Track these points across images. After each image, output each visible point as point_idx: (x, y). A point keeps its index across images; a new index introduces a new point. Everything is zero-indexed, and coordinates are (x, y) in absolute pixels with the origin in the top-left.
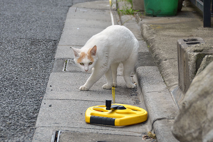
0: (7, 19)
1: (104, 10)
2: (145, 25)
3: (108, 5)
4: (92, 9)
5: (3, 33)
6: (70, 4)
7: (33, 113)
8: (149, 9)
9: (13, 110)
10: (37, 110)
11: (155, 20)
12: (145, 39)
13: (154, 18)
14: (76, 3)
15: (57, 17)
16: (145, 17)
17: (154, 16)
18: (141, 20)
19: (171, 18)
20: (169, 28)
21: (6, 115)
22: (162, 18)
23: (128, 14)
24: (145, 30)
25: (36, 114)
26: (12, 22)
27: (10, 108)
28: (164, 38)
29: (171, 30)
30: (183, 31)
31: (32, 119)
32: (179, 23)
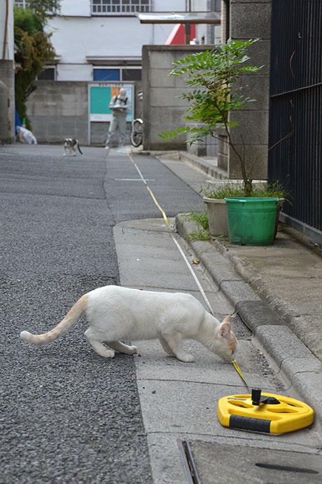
0: (35, 244)
1: (160, 231)
2: (236, 258)
3: (164, 225)
4: (144, 230)
5: (38, 266)
6: (112, 223)
7: (132, 405)
8: (236, 235)
9: (100, 400)
10: (135, 400)
11: (248, 251)
12: (246, 280)
13: (244, 247)
14: (120, 221)
15: (102, 242)
16: (230, 245)
17: (242, 245)
18: (228, 250)
19: (268, 249)
20: (274, 264)
21: (93, 409)
22: (255, 247)
23: (201, 240)
24: (239, 265)
25: (137, 408)
26: (43, 248)
27: (95, 396)
28: (276, 279)
29: (278, 267)
30: (296, 270)
31: (135, 415)
32: (284, 256)
